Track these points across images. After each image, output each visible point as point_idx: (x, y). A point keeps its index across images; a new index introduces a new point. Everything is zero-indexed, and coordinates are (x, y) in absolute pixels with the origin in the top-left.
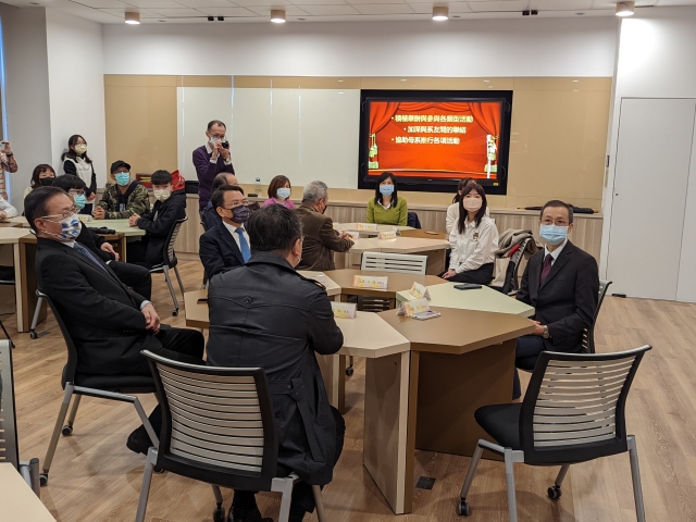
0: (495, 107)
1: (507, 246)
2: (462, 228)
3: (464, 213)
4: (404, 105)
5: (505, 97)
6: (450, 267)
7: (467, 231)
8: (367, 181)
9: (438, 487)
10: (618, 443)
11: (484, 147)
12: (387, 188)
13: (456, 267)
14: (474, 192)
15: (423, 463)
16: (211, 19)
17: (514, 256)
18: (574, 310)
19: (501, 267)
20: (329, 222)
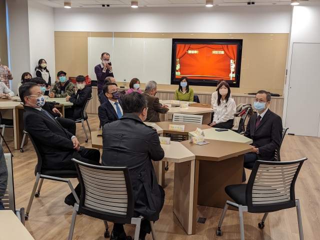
0: (234, 47)
1: (240, 111)
2: (219, 103)
3: (220, 96)
4: (192, 46)
5: (239, 42)
6: (214, 121)
7: (222, 104)
8: (175, 81)
9: (208, 222)
10: (292, 203)
11: (229, 65)
12: (184, 84)
13: (216, 120)
14: (224, 86)
15: (201, 211)
16: (104, 6)
17: (243, 116)
18: (271, 141)
19: (237, 121)
20: (157, 99)
